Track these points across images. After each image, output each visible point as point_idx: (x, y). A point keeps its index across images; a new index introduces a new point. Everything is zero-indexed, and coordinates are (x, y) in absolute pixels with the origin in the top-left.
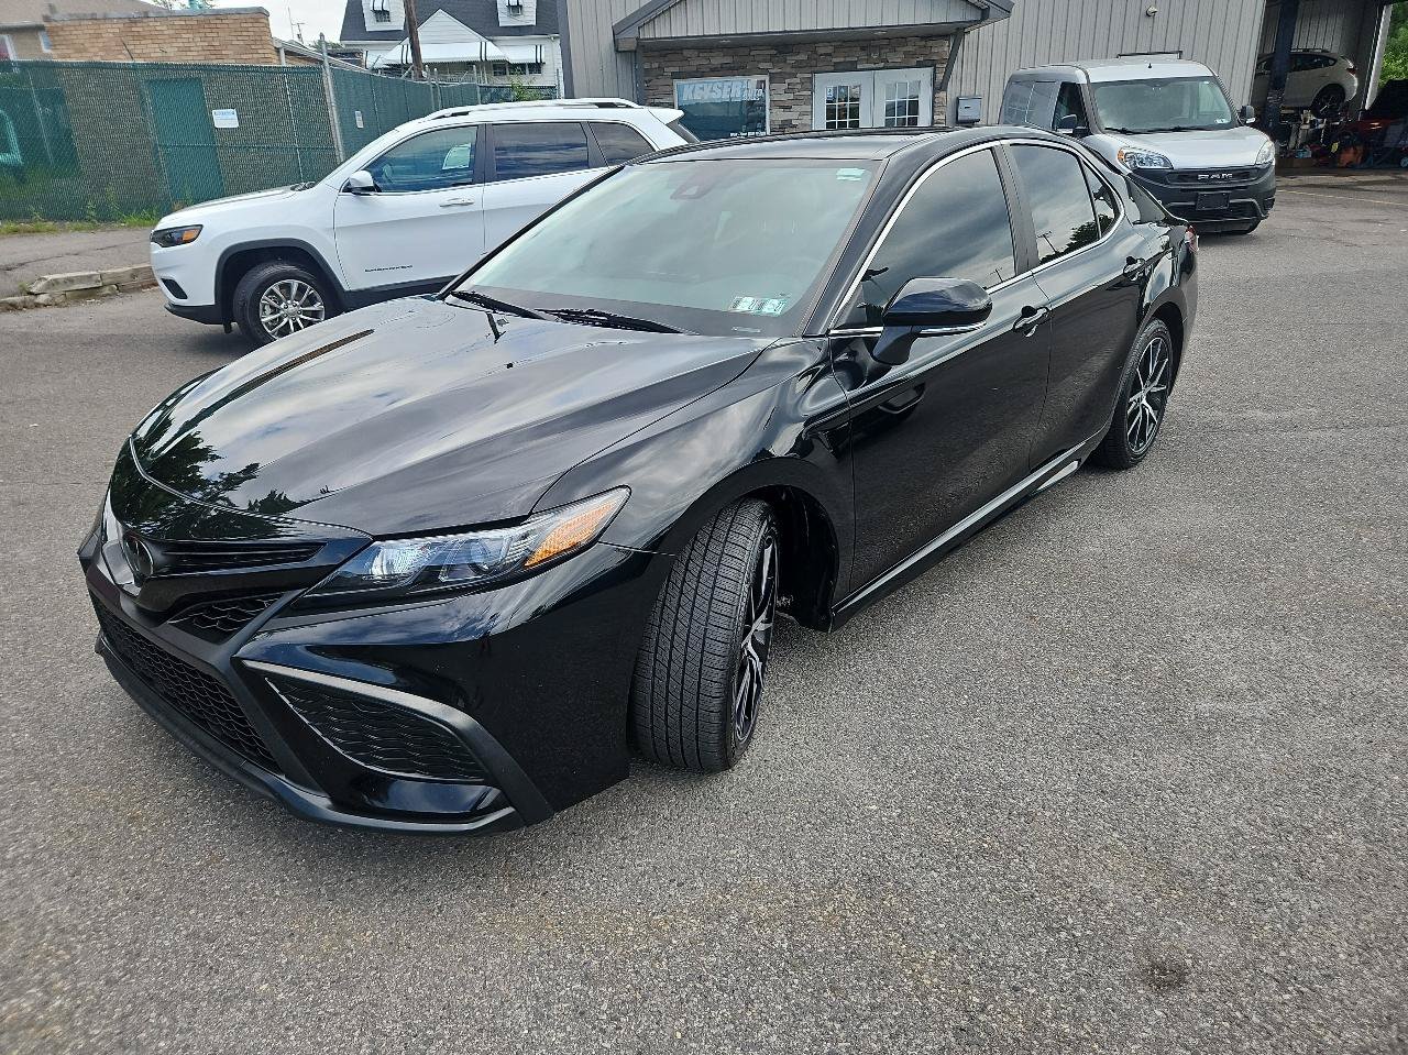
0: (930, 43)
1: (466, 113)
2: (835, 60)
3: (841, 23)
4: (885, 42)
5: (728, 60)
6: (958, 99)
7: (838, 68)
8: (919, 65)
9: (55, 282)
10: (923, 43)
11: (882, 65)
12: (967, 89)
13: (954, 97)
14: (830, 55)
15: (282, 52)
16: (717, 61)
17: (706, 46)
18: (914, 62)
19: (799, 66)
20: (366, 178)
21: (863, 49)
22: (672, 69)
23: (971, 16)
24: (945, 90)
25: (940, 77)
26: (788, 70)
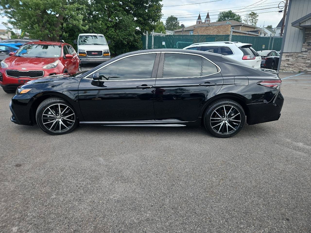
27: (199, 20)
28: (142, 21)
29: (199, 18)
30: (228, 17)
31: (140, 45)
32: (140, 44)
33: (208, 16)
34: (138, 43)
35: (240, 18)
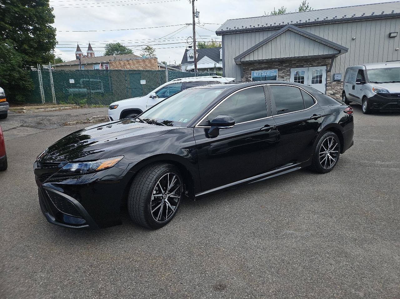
0: (325, 60)
1: (181, 80)
2: (297, 65)
3: (297, 55)
4: (312, 60)
5: (266, 66)
6: (334, 75)
7: (297, 67)
8: (322, 65)
9: (94, 118)
10: (323, 60)
11: (311, 66)
12: (337, 72)
13: (333, 74)
14: (295, 63)
15: (160, 67)
16: (263, 66)
17: (260, 62)
18: (321, 65)
19: (287, 67)
20: (154, 95)
21: (305, 62)
22: (251, 68)
23: (336, 52)
24: (330, 72)
25: (329, 68)
26: (284, 68)
27: (79, 52)
28: (28, 50)
29: (78, 49)
30: (117, 50)
31: (30, 85)
32: (30, 83)
33: (90, 48)
34: (25, 81)
35: (132, 52)
